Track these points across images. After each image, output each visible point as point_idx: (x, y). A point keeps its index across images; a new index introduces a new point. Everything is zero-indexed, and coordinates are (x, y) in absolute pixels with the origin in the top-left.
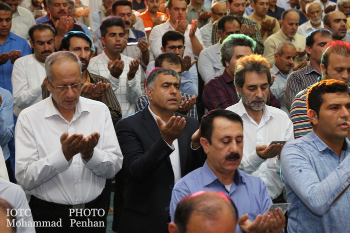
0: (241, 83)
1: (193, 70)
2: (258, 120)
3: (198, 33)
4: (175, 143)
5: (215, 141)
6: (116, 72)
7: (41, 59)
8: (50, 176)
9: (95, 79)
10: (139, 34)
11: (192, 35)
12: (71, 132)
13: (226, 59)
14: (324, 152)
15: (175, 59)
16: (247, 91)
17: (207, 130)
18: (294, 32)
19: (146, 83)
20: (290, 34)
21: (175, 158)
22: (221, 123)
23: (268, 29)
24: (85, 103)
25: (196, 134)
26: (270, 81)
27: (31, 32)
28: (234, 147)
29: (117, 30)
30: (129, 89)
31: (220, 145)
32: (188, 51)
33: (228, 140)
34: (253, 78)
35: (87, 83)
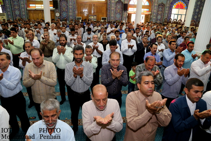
0: (157, 39)
1: (150, 37)
2: (159, 46)
3: (151, 32)
4: (146, 48)
5: (152, 48)
6: (137, 36)
7: (126, 33)
8: (126, 51)
9: (134, 37)
10: (142, 31)
11: (150, 32)
12: (129, 45)
13: (156, 35)
14: (171, 52)
15: (147, 35)
16: (158, 41)
17: (152, 46)
18: (167, 33)
19: (142, 39)
20: (166, 33)
21: (145, 50)
22: (154, 45)
23: (163, 32)
24: (132, 40)
25: (149, 47)
26: (162, 39)
27: (125, 29)
28: (155, 49)
29: (138, 30)
30: (139, 39)
31: (153, 49)
32: (149, 34)
33: (155, 48)
34: (159, 39)
35: (133, 37)
